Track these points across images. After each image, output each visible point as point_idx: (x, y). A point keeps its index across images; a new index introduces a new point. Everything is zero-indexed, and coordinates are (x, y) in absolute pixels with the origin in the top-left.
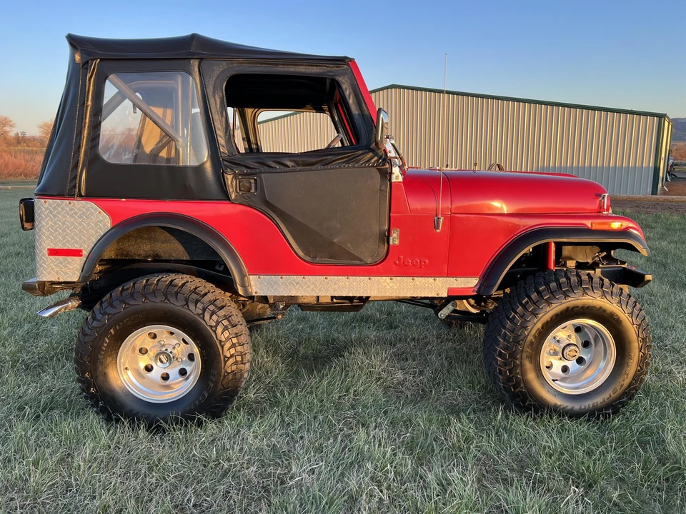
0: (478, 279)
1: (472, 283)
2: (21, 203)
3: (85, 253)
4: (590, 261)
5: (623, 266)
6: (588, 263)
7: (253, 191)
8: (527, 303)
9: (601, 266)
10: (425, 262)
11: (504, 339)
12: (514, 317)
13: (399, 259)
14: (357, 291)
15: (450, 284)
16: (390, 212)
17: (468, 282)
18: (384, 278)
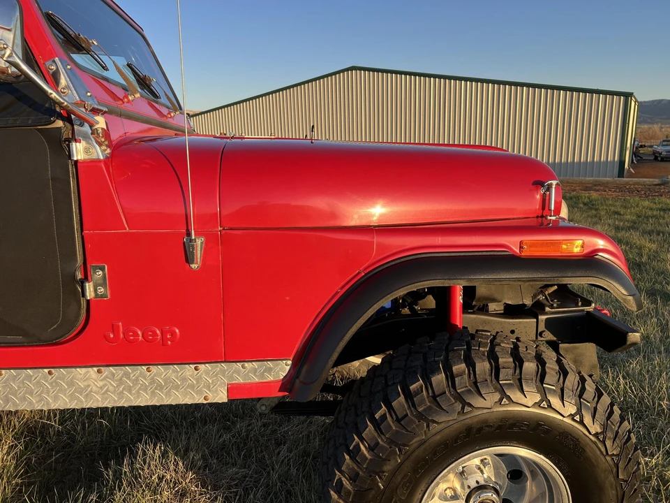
0: (290, 362)
1: (281, 369)
4: (528, 302)
5: (587, 309)
6: (524, 305)
8: (384, 417)
9: (547, 309)
10: (173, 334)
11: (338, 492)
12: (357, 447)
13: (114, 329)
14: (24, 399)
15: (231, 377)
16: (82, 230)
17: (269, 370)
18: (83, 371)
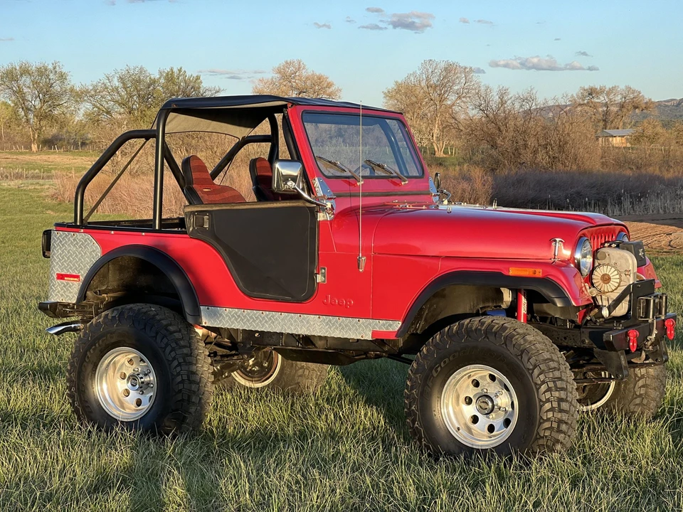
0: (400, 323)
1: (396, 326)
2: (44, 234)
3: (82, 278)
7: (206, 226)
10: (350, 303)
13: (327, 298)
14: (289, 328)
15: (374, 327)
16: (318, 250)
17: (390, 325)
18: (312, 316)
